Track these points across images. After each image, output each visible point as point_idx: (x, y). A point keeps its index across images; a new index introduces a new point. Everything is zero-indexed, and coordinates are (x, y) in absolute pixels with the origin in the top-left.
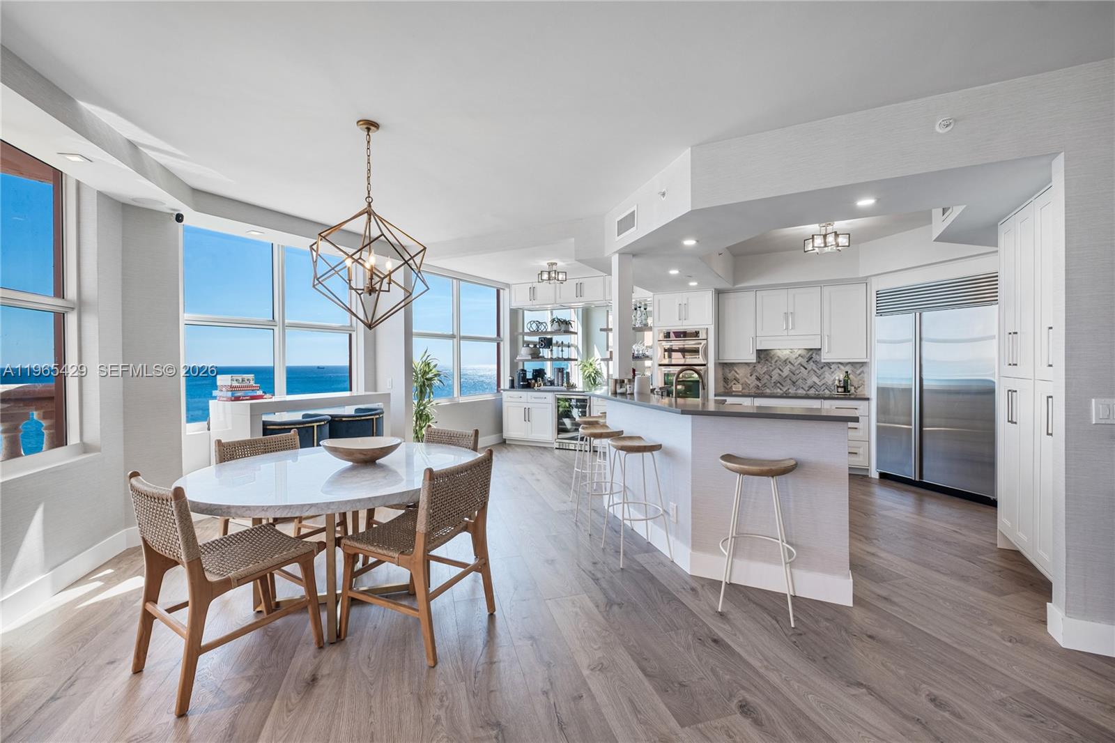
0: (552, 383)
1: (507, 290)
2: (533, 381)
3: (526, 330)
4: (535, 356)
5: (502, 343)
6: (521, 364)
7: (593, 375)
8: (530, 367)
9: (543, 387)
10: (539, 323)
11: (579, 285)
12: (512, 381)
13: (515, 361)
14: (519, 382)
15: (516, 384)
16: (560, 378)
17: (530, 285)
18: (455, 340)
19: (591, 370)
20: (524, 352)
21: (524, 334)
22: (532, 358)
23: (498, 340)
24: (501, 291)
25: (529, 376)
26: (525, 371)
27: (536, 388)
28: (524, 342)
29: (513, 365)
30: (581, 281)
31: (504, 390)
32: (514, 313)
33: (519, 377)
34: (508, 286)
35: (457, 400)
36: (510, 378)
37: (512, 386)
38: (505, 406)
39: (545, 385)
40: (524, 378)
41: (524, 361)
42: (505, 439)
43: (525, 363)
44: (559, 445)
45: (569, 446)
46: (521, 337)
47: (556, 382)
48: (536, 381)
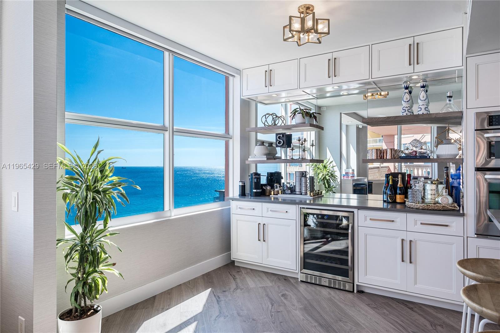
0: (292, 190)
1: (238, 77)
2: (269, 188)
3: (260, 125)
4: (271, 156)
5: (231, 142)
6: (253, 166)
7: (328, 178)
8: (264, 169)
9: (281, 196)
10: (277, 116)
11: (332, 63)
12: (243, 188)
13: (247, 162)
14: (251, 189)
15: (247, 191)
16: (303, 185)
17: (266, 68)
18: (167, 134)
19: (325, 173)
20: (257, 152)
21: (257, 130)
22: (268, 159)
23: (226, 136)
24: (231, 78)
25: (263, 181)
26: (259, 175)
27: (272, 196)
28: (257, 141)
29: (244, 168)
30: (335, 55)
31: (233, 199)
32: (246, 104)
33: (251, 182)
34: (239, 71)
35: (168, 214)
36: (241, 184)
37: (243, 194)
38: (234, 219)
39: (284, 192)
40: (258, 185)
41: (256, 163)
42: (234, 262)
43: (258, 164)
44: (307, 278)
45: (320, 280)
46: (253, 134)
47: (297, 189)
48: (272, 187)
